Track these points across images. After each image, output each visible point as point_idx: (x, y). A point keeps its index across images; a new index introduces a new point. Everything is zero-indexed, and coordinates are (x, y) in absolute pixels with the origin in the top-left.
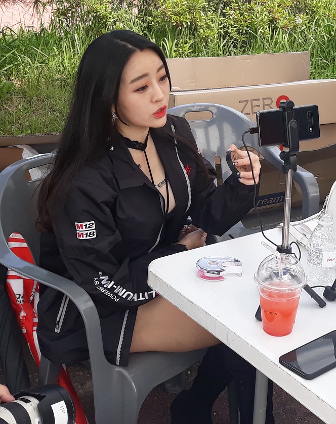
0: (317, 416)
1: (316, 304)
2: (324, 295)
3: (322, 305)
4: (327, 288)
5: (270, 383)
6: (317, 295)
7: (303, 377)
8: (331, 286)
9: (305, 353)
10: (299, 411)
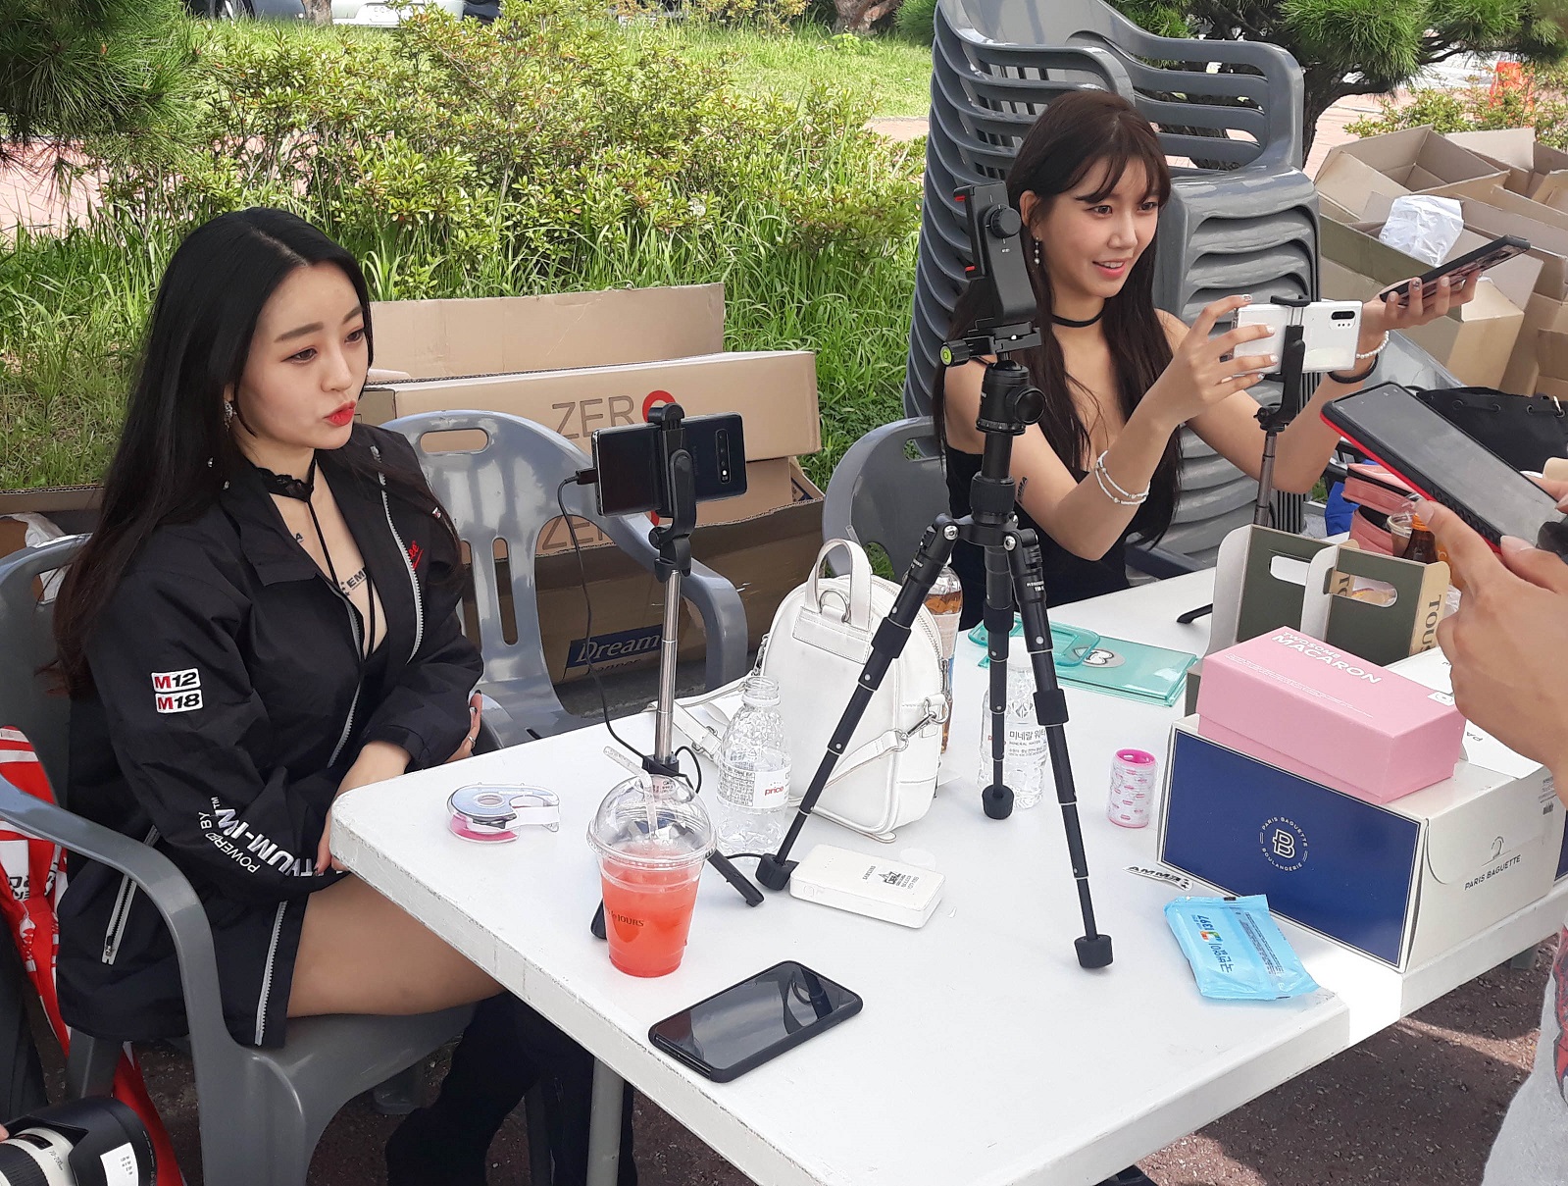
0: (742, 1169)
1: (741, 898)
2: (758, 876)
3: (753, 899)
4: (764, 858)
5: (628, 1090)
6: (741, 876)
7: (707, 1077)
8: (776, 853)
9: (713, 1017)
10: (700, 1158)
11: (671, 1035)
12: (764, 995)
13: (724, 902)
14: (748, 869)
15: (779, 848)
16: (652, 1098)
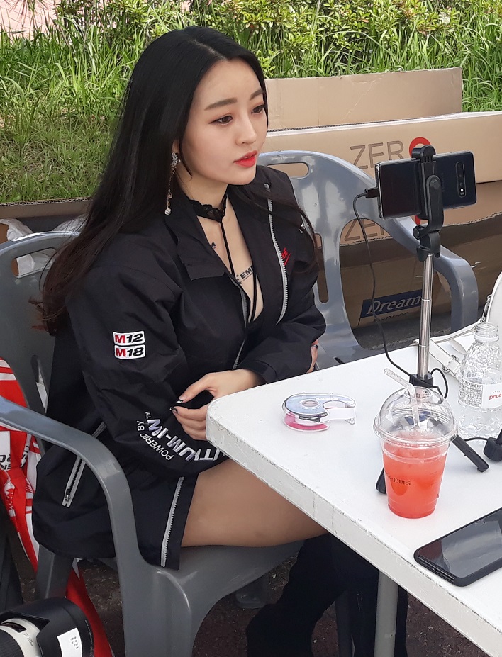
0: (475, 643)
1: (473, 467)
2: (485, 452)
3: (482, 467)
4: (489, 441)
6: (474, 452)
7: (452, 583)
8: (497, 438)
9: (456, 545)
10: (448, 636)
11: (429, 556)
12: (489, 530)
13: (464, 470)
14: (479, 448)
15: (498, 434)
16: (417, 597)
